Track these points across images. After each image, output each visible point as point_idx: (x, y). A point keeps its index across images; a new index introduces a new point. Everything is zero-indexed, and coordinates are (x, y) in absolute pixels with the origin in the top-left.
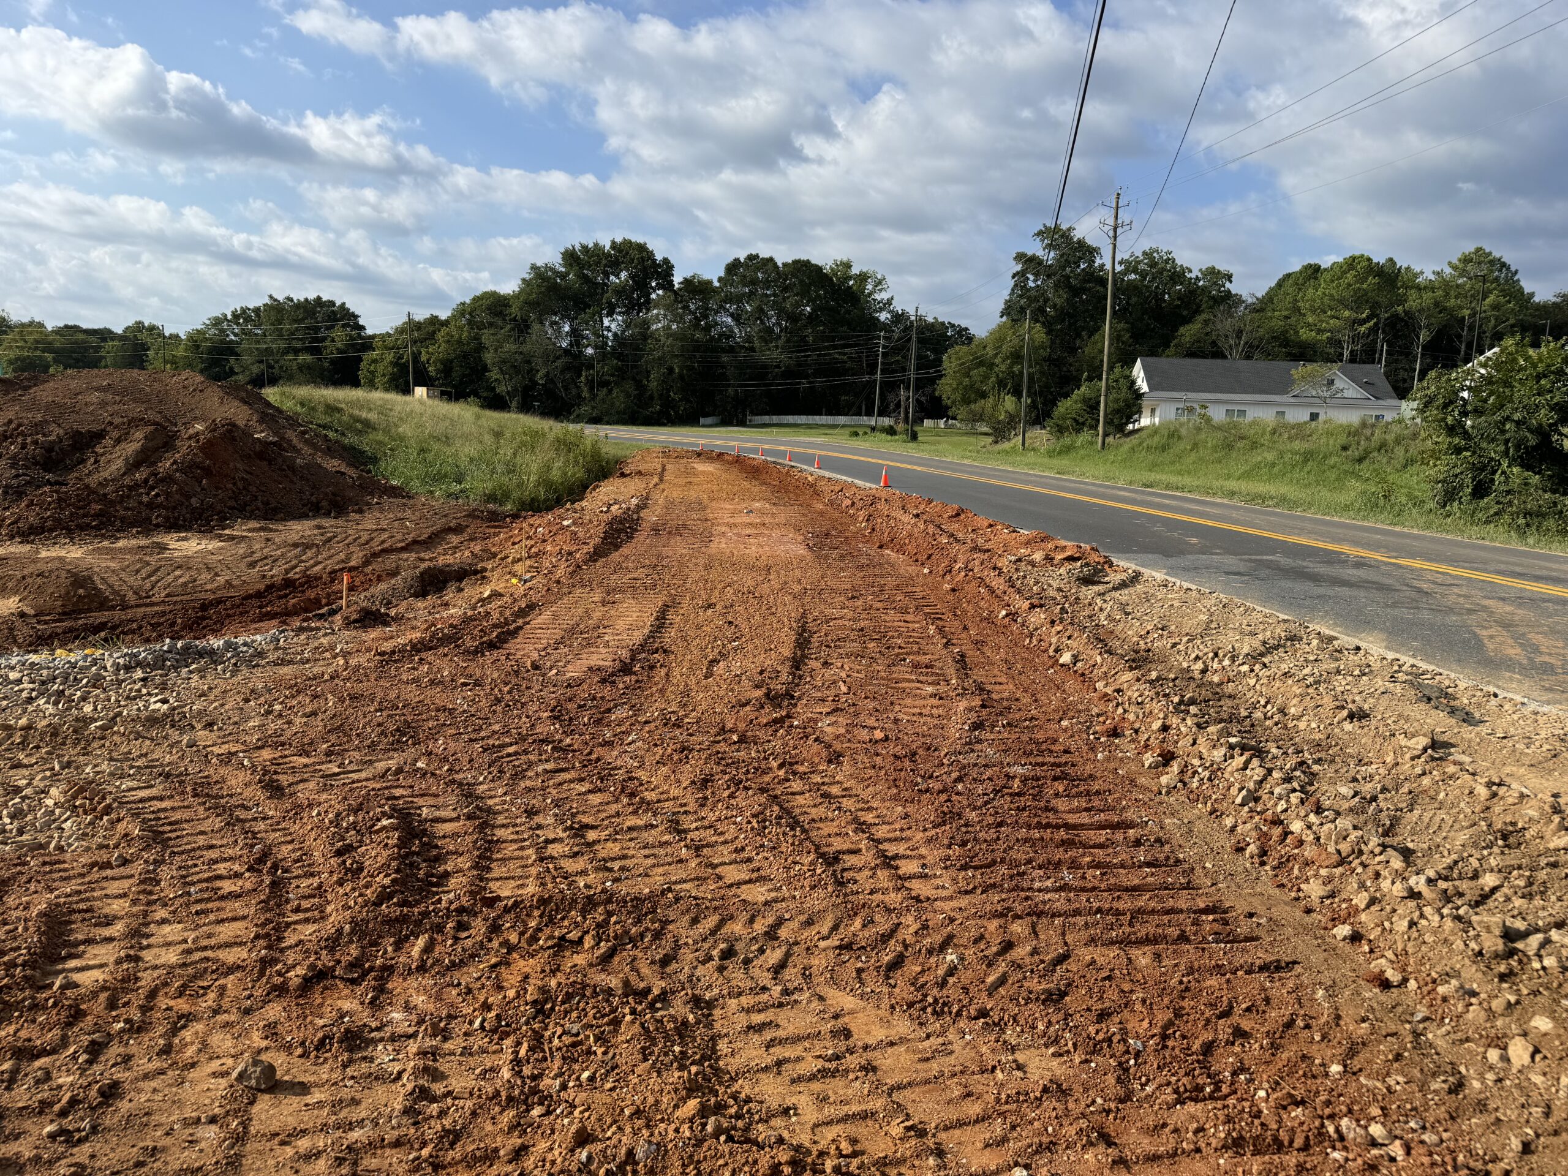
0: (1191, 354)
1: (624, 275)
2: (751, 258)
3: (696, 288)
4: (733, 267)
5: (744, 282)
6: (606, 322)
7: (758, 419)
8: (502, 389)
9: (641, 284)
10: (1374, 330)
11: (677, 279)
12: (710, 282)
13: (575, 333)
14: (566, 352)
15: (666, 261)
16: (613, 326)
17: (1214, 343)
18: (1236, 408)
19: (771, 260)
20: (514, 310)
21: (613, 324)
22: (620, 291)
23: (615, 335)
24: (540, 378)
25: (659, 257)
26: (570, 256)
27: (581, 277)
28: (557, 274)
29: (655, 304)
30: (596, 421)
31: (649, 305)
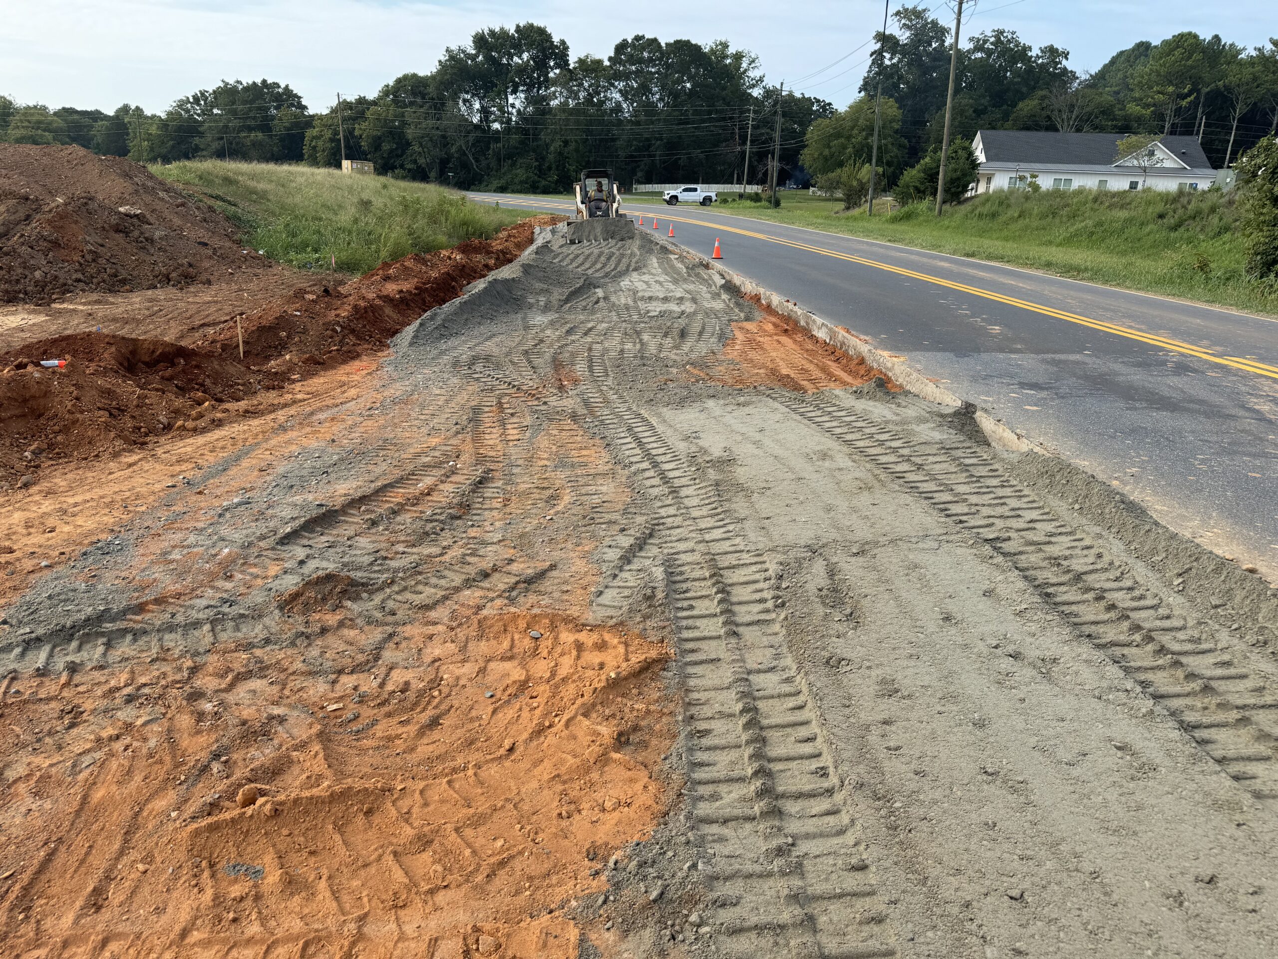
0: (1027, 128)
1: (525, 56)
2: (638, 38)
3: (590, 67)
4: (621, 48)
5: (632, 60)
6: (511, 99)
7: (643, 188)
8: (423, 161)
9: (541, 65)
10: (1195, 104)
11: (573, 59)
12: (599, 62)
13: (484, 111)
14: (476, 127)
15: (563, 42)
16: (518, 104)
17: (1049, 118)
18: (1063, 177)
19: (655, 40)
20: (432, 90)
21: (517, 101)
22: (522, 70)
23: (519, 111)
24: (454, 151)
25: (556, 40)
26: (480, 41)
27: (489, 58)
28: (469, 56)
29: (554, 83)
30: (502, 190)
31: (548, 83)
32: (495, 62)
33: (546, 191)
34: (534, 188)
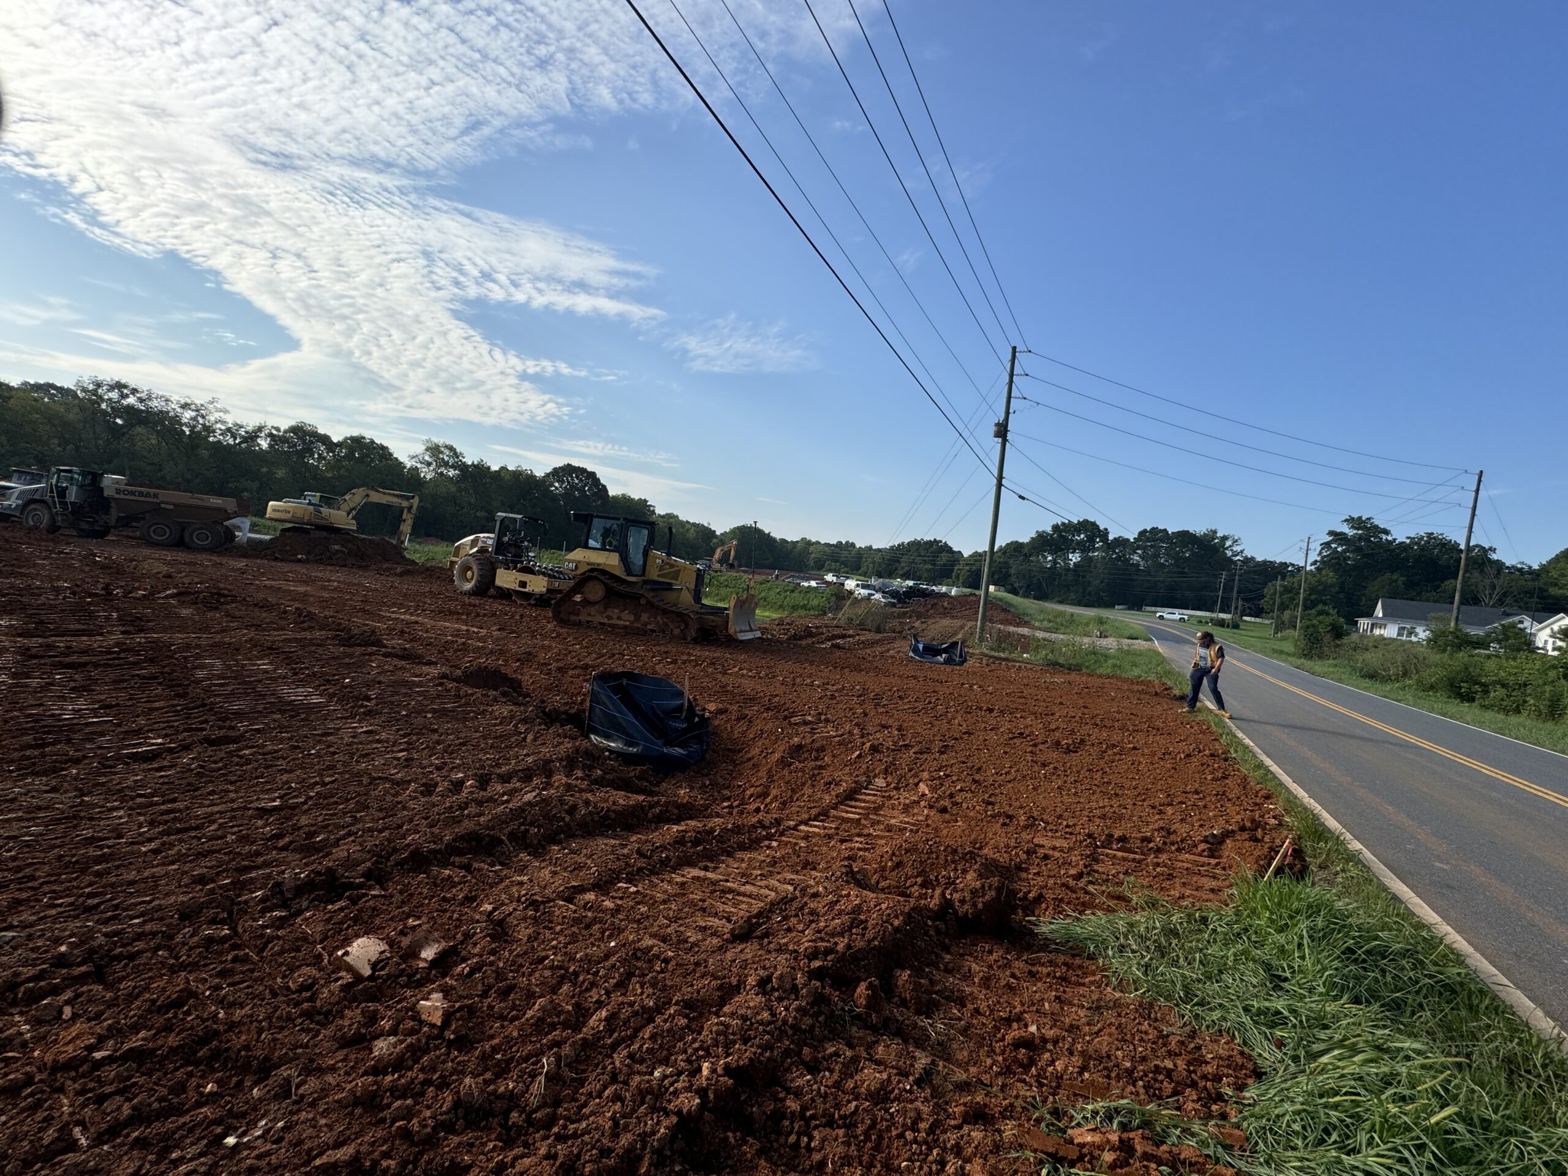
1: (1082, 536)
2: (1153, 529)
3: (1121, 542)
4: (1143, 533)
5: (1148, 540)
6: (1070, 556)
7: (1149, 609)
8: (1016, 585)
9: (1091, 539)
11: (1111, 537)
12: (1128, 540)
13: (1055, 562)
14: (1049, 570)
15: (1106, 529)
19: (1165, 530)
20: (1026, 550)
21: (1075, 558)
22: (1079, 543)
23: (1074, 563)
24: (1035, 581)
25: (1102, 528)
26: (1056, 528)
27: (1060, 536)
28: (1048, 534)
29: (1098, 549)
30: (1061, 602)
31: (1094, 550)
32: (1065, 539)
33: (1086, 606)
34: (1079, 603)
